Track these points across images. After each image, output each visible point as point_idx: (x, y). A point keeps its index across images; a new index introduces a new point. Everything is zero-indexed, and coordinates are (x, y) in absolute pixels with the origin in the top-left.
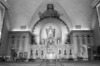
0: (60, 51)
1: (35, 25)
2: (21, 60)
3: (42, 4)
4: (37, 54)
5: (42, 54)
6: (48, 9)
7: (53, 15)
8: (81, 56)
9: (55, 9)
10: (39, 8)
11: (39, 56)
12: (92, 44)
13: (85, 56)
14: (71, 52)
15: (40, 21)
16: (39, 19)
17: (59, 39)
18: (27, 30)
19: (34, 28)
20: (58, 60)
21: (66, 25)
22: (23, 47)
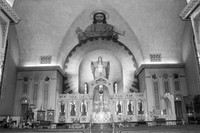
0: (119, 106)
1: (70, 55)
2: (41, 124)
3: (83, 12)
4: (73, 113)
5: (84, 113)
6: (95, 22)
7: (105, 35)
8: (162, 115)
9: (109, 22)
10: (77, 19)
11: (79, 116)
12: (184, 93)
13: (171, 116)
14: (141, 107)
15: (79, 45)
16: (77, 42)
17: (118, 82)
18: (53, 64)
19: (67, 61)
20: (117, 125)
21: (130, 53)
22: (46, 98)
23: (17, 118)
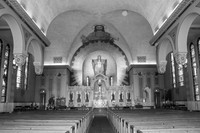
3: (87, 25)
4: (79, 100)
5: (87, 100)
6: (96, 30)
8: (143, 103)
11: (83, 102)
12: (162, 86)
14: (129, 97)
16: (81, 44)
18: (63, 64)
19: (73, 59)
21: (124, 54)
23: (38, 104)
